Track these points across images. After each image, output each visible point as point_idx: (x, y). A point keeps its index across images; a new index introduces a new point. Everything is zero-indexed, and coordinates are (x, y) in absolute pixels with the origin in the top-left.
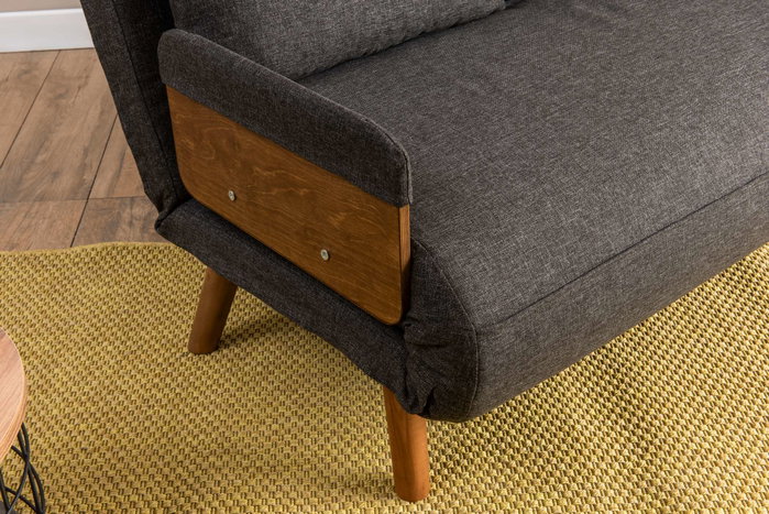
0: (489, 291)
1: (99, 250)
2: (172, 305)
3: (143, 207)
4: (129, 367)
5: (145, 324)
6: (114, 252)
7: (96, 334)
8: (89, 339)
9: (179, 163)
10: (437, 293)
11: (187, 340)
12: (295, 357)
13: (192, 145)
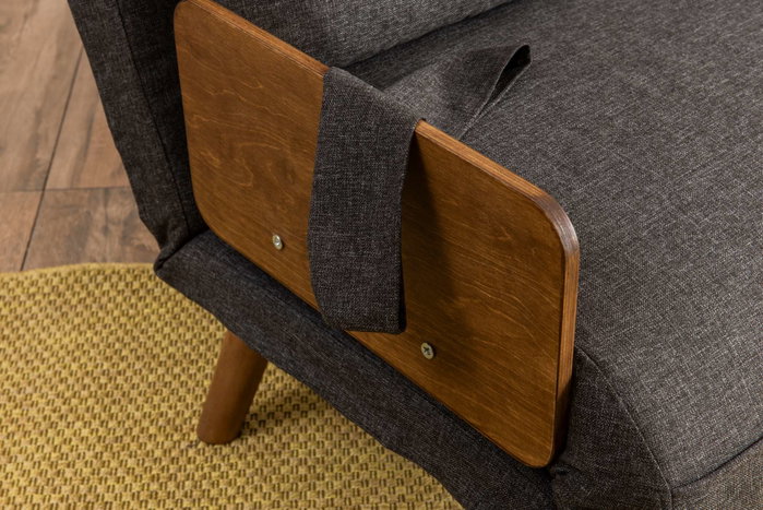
0: (692, 429)
1: (63, 275)
2: (170, 363)
3: (122, 204)
4: (114, 464)
5: (134, 393)
6: (85, 279)
7: (64, 409)
8: (54, 417)
9: (195, 183)
10: (613, 434)
11: (195, 421)
12: (353, 452)
13: (216, 162)
